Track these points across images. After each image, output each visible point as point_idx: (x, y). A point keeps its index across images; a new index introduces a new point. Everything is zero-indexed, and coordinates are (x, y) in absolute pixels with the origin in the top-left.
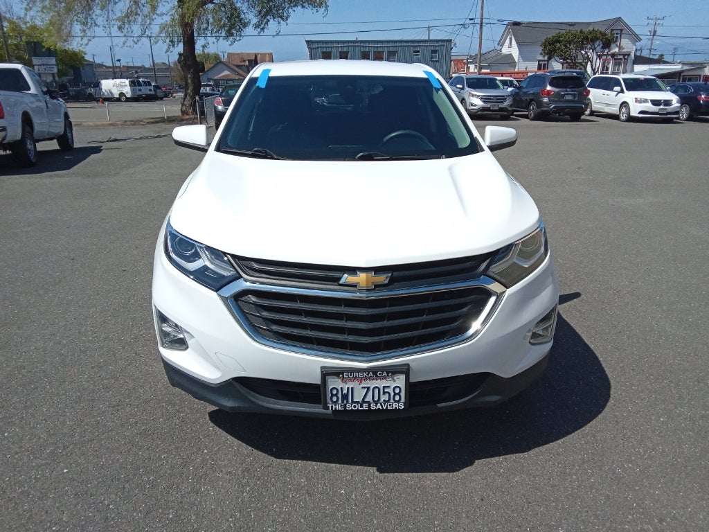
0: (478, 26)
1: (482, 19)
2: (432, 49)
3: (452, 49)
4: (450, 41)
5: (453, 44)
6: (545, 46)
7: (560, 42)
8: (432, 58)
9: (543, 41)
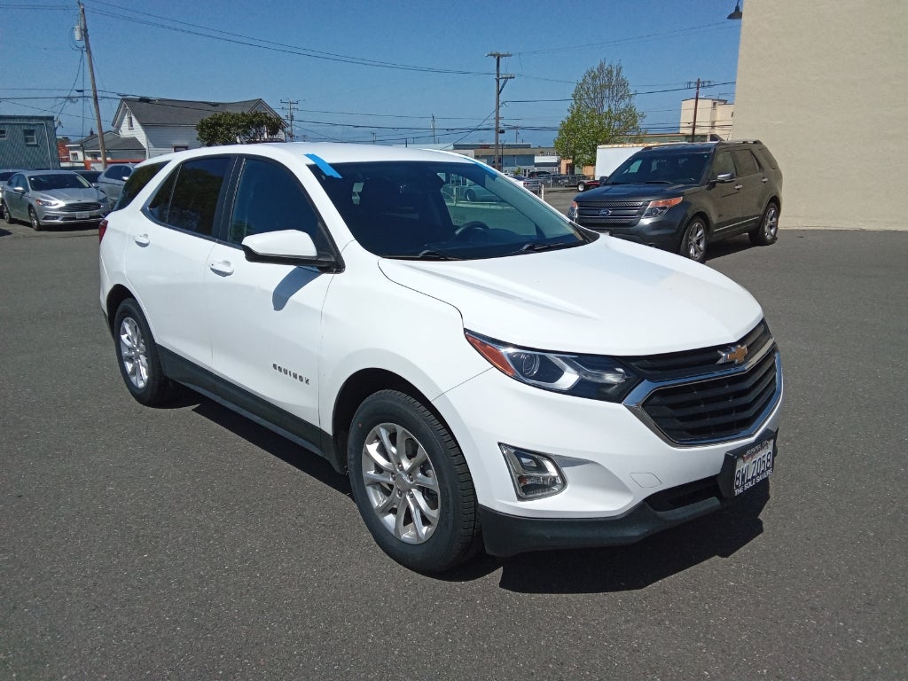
0: (92, 101)
1: (95, 92)
2: (26, 128)
3: (56, 129)
4: (51, 118)
5: (56, 124)
6: (203, 130)
7: (221, 125)
8: (27, 140)
9: (199, 123)
